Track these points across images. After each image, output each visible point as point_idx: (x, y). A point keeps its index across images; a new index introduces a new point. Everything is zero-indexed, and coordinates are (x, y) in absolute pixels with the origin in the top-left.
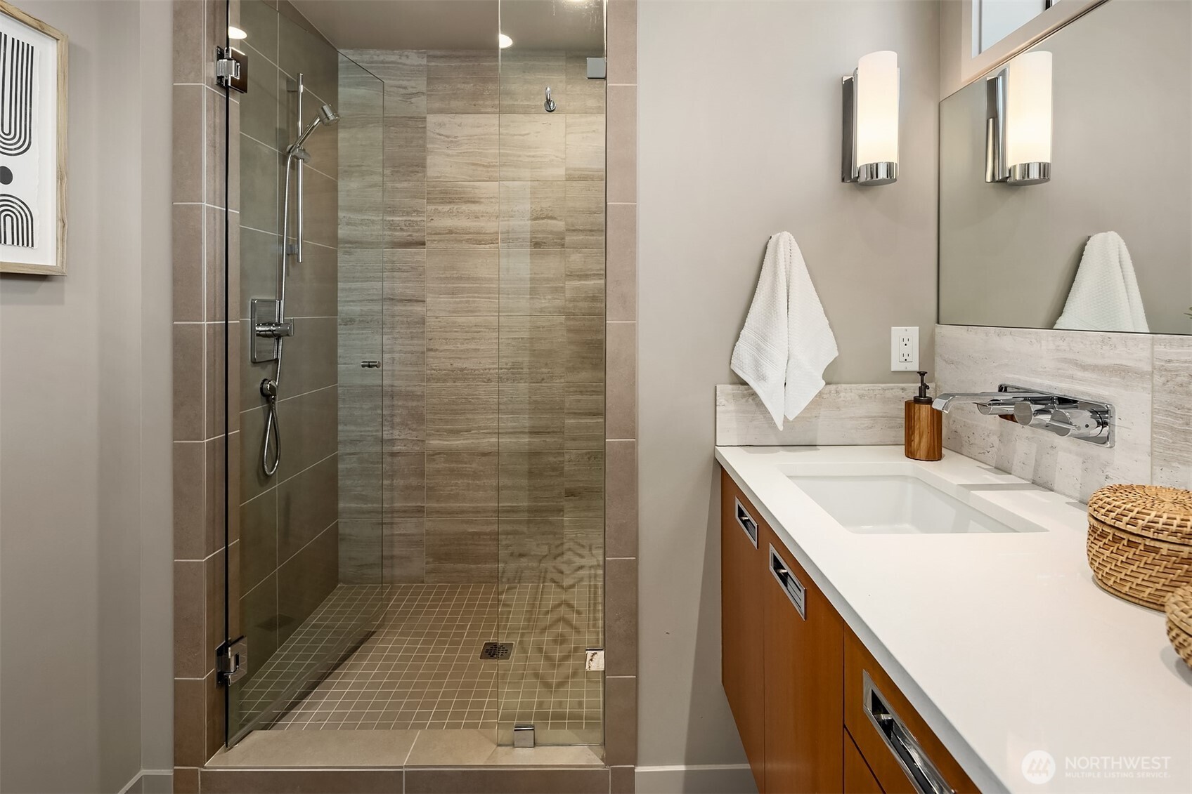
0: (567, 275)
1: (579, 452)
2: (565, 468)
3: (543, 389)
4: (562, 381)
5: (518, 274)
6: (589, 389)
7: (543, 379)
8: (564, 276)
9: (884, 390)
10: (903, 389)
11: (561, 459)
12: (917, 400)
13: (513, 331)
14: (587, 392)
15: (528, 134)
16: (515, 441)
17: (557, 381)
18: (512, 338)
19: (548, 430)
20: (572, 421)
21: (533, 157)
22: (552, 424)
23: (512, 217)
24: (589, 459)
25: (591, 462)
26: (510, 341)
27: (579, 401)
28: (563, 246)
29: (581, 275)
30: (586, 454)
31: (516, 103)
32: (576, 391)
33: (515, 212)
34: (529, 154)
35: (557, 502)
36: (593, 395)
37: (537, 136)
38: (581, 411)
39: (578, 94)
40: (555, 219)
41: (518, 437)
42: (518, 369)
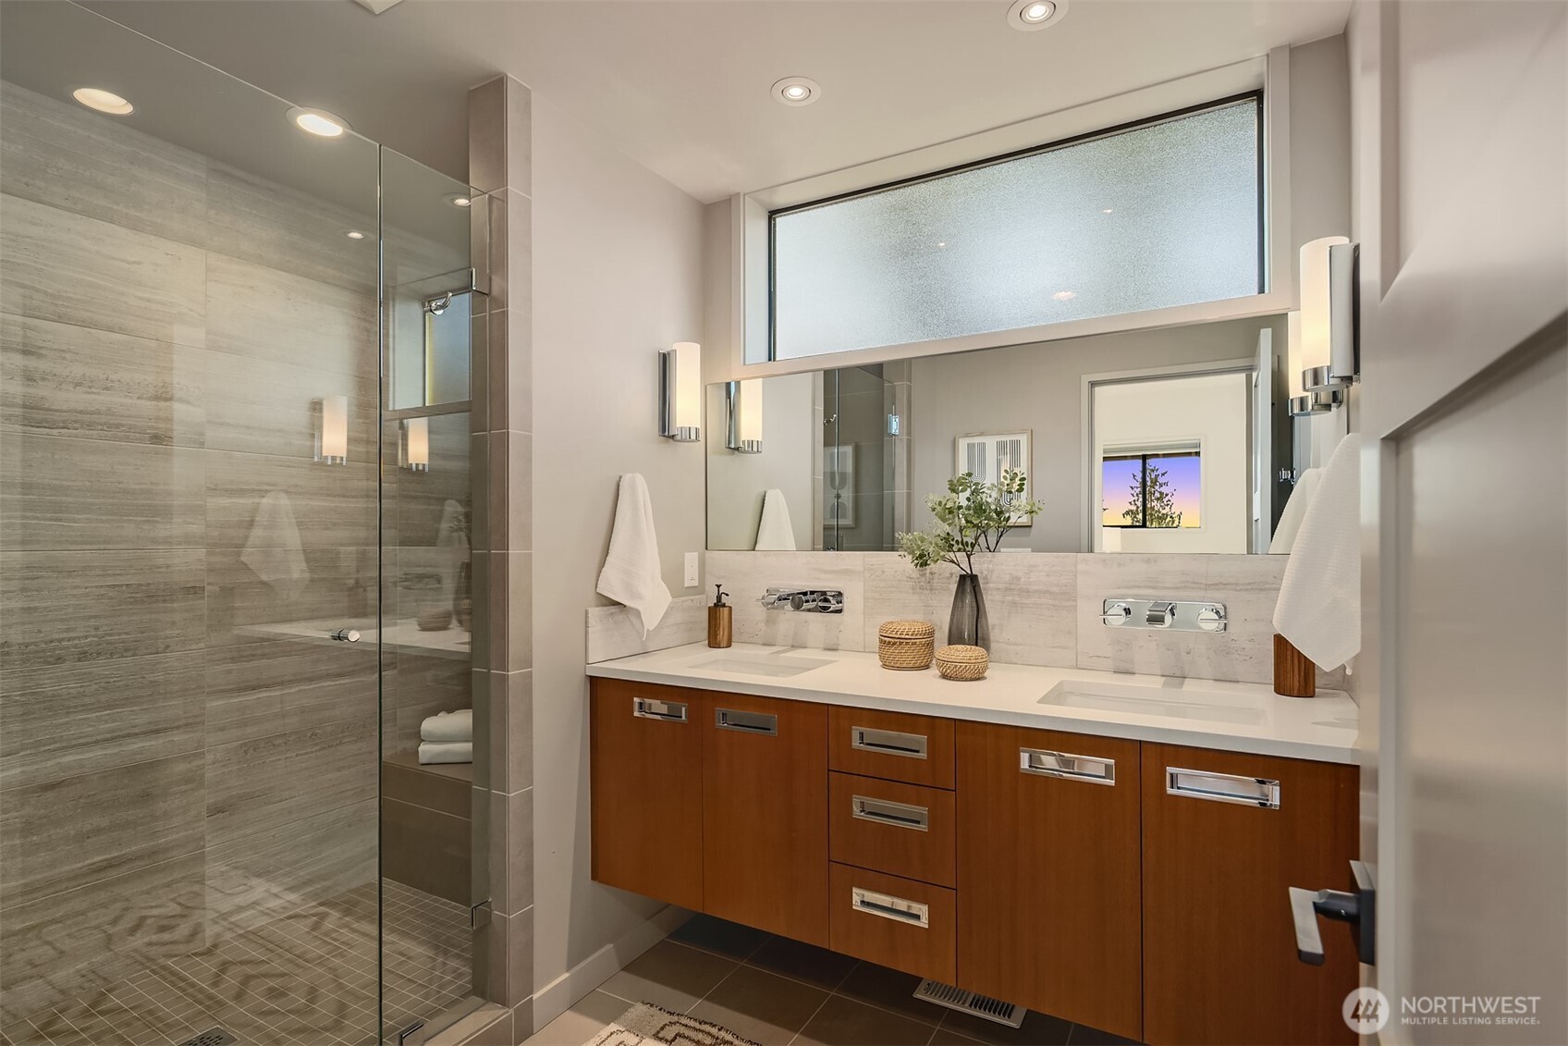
0: (209, 489)
1: (228, 746)
2: (207, 775)
3: (167, 662)
4: (202, 645)
5: (119, 483)
6: (245, 654)
7: (168, 647)
8: (204, 489)
9: (683, 602)
10: (692, 600)
11: (200, 762)
12: (716, 605)
13: (109, 575)
14: (242, 657)
15: (139, 263)
16: (115, 751)
17: (194, 647)
18: (109, 586)
19: (176, 724)
20: (221, 702)
21: (148, 301)
22: (185, 713)
23: (107, 389)
24: (246, 752)
25: (248, 756)
26: (102, 591)
27: (229, 672)
28: (202, 444)
29: (233, 490)
30: (241, 746)
31: (115, 207)
32: (225, 659)
33: (113, 381)
34: (139, 294)
35: (193, 829)
36: (251, 660)
37: (155, 271)
38: (231, 687)
39: (227, 228)
40: (189, 403)
41: (121, 745)
42: (119, 634)
